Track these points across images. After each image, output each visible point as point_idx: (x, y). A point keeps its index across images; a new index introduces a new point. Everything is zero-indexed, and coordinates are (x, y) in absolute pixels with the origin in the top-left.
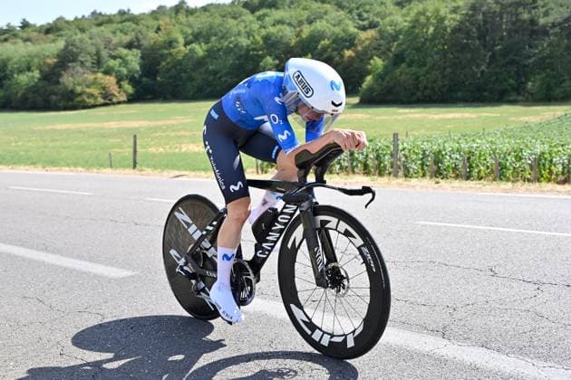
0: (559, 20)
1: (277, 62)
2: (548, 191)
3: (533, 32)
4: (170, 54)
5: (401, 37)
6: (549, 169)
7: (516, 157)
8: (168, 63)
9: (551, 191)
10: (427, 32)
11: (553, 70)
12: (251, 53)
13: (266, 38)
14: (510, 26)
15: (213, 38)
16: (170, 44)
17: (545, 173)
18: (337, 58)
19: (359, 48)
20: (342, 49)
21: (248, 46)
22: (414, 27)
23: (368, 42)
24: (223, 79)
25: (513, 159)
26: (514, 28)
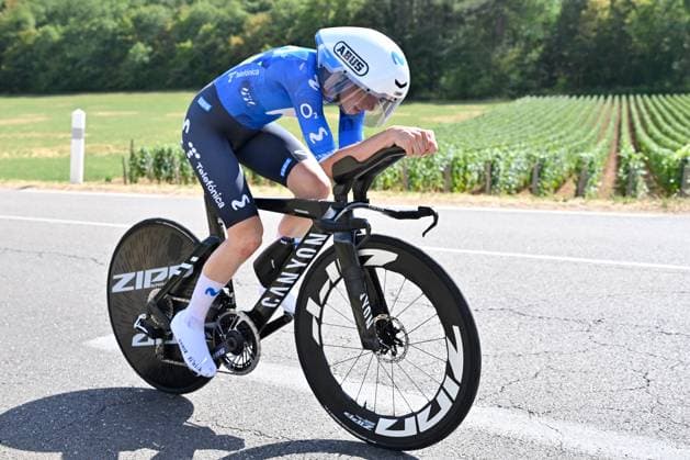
0: (476, 6)
1: (150, 49)
2: (461, 202)
3: (447, 19)
4: (18, 38)
5: (297, 22)
6: (464, 177)
7: (427, 163)
8: (15, 49)
9: (463, 202)
10: (327, 17)
11: (469, 63)
12: (119, 38)
13: (137, 21)
14: (421, 11)
15: (72, 20)
16: (18, 25)
17: (459, 182)
18: (222, 47)
19: (248, 34)
20: (228, 35)
21: (115, 30)
22: (312, 11)
23: (258, 28)
24: (84, 69)
25: (424, 166)
26: (425, 14)
